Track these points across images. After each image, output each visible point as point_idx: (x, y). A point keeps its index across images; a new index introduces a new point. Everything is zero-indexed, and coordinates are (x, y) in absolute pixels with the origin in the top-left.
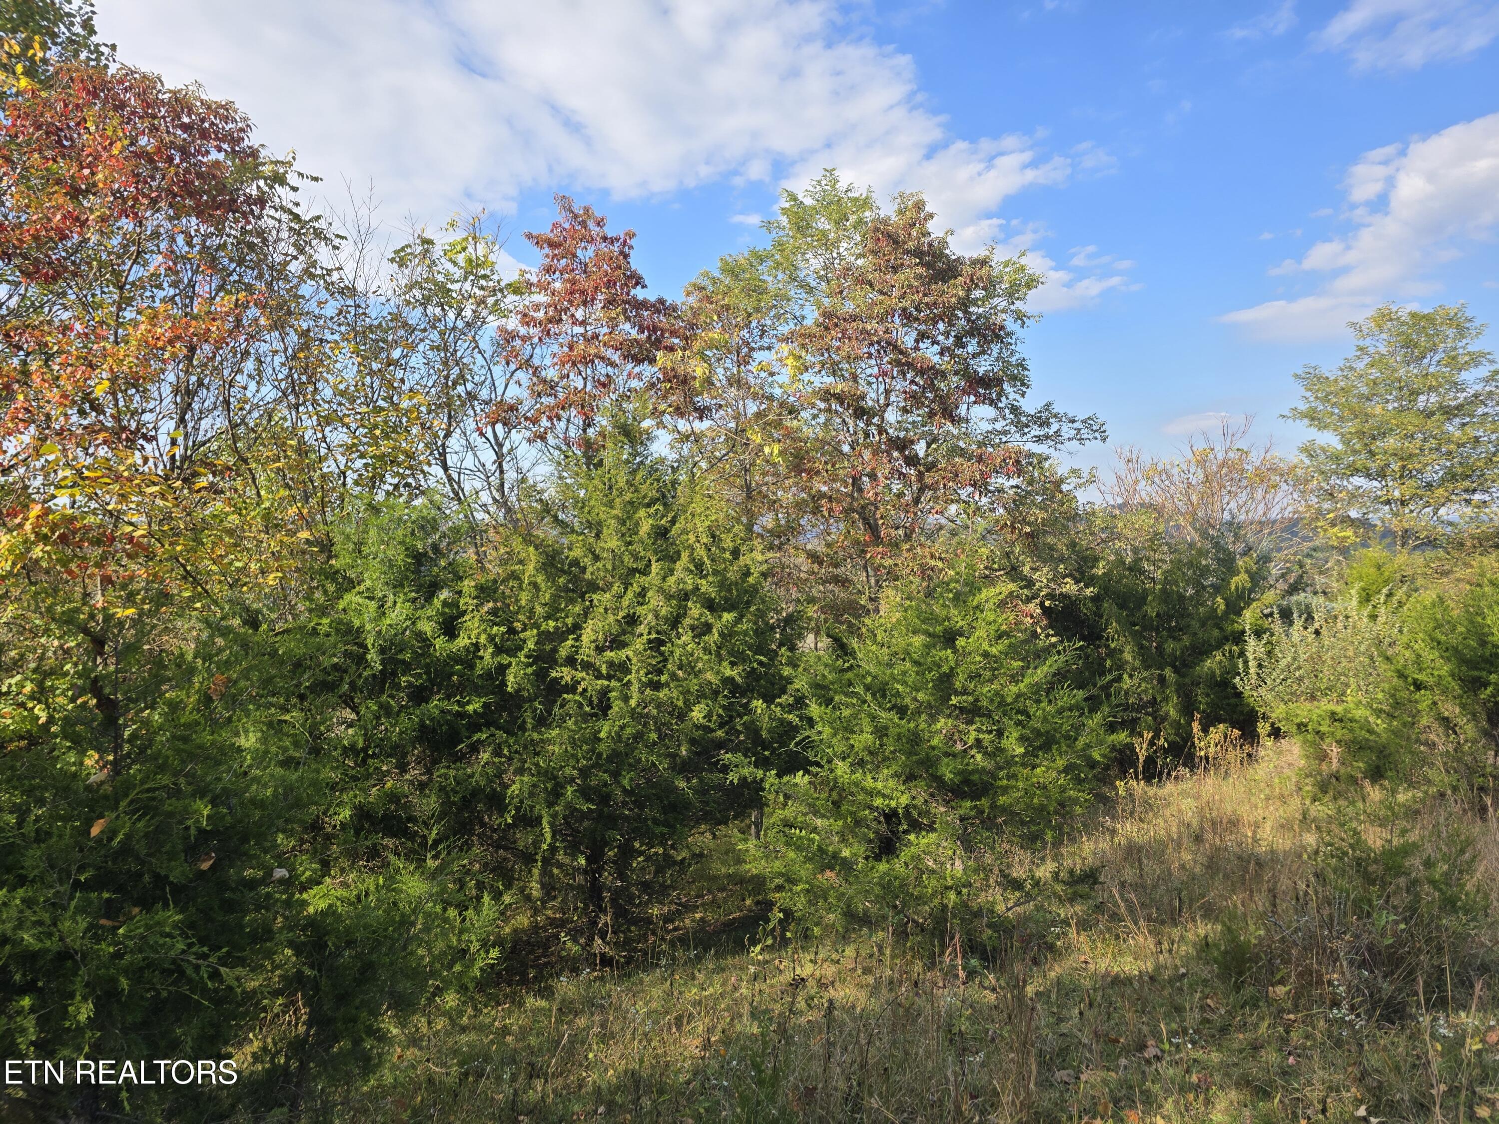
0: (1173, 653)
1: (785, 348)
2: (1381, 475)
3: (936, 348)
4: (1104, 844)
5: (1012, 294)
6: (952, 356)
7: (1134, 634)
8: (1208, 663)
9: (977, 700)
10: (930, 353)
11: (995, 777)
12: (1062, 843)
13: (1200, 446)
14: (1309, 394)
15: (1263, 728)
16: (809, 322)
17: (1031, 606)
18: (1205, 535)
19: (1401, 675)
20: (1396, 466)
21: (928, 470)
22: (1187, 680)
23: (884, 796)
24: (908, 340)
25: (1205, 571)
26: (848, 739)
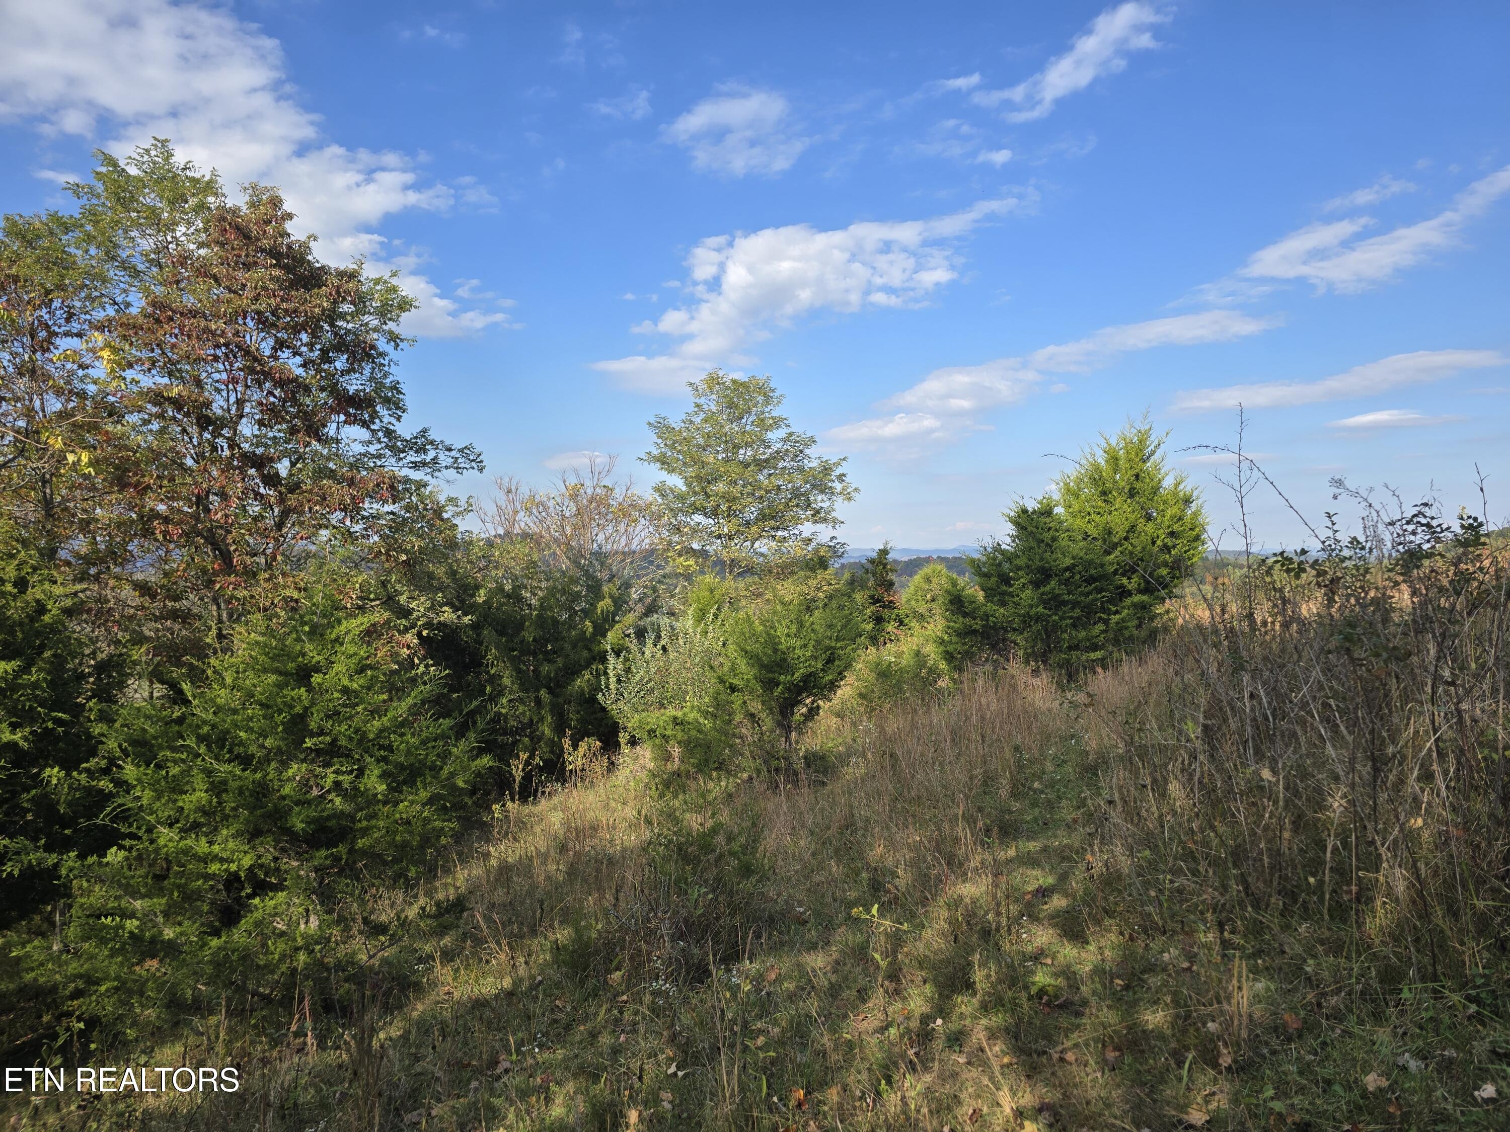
0: (548, 676)
1: (99, 338)
2: (715, 513)
3: (298, 360)
4: (477, 871)
5: (384, 313)
6: (319, 371)
7: (513, 659)
8: (578, 682)
9: (335, 740)
10: (293, 365)
11: (353, 820)
12: (435, 876)
13: (572, 481)
14: (660, 441)
15: (623, 738)
16: (134, 311)
17: (409, 636)
18: (576, 563)
19: (722, 681)
20: (724, 507)
21: (291, 491)
22: (561, 700)
23: (222, 860)
24: (266, 348)
25: (576, 597)
26: (176, 801)
